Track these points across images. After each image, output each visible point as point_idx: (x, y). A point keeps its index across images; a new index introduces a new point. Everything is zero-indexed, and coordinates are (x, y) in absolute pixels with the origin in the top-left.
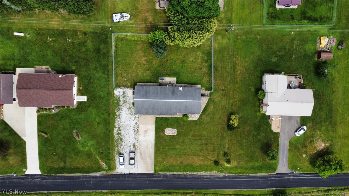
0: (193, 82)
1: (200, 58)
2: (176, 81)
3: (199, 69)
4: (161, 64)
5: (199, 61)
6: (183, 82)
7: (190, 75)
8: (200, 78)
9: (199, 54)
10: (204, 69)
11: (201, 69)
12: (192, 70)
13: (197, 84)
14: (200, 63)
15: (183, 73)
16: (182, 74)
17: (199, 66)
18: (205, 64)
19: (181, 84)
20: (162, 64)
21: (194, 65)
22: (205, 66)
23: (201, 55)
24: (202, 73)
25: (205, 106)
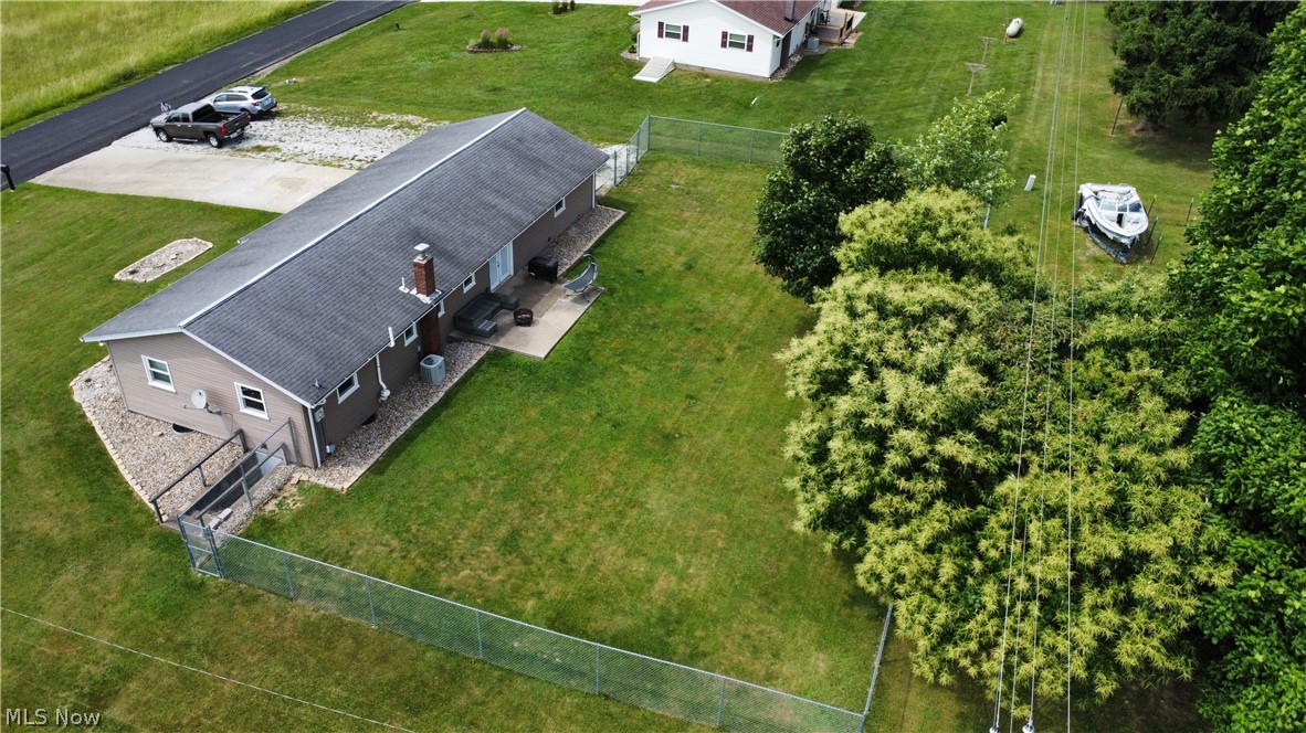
0: (421, 448)
1: (639, 567)
2: (509, 353)
3: (515, 534)
4: (699, 326)
5: (612, 555)
6: (469, 392)
7: (501, 449)
8: (420, 509)
9: (683, 577)
10: (495, 569)
11: (510, 544)
12: (545, 478)
13: (378, 468)
14: (572, 558)
15: (546, 412)
16: (551, 401)
17: (558, 538)
18: (539, 595)
19: (471, 373)
20: (699, 330)
21: (581, 509)
22: (516, 589)
23: (661, 584)
24: (462, 543)
25: (110, 469)
